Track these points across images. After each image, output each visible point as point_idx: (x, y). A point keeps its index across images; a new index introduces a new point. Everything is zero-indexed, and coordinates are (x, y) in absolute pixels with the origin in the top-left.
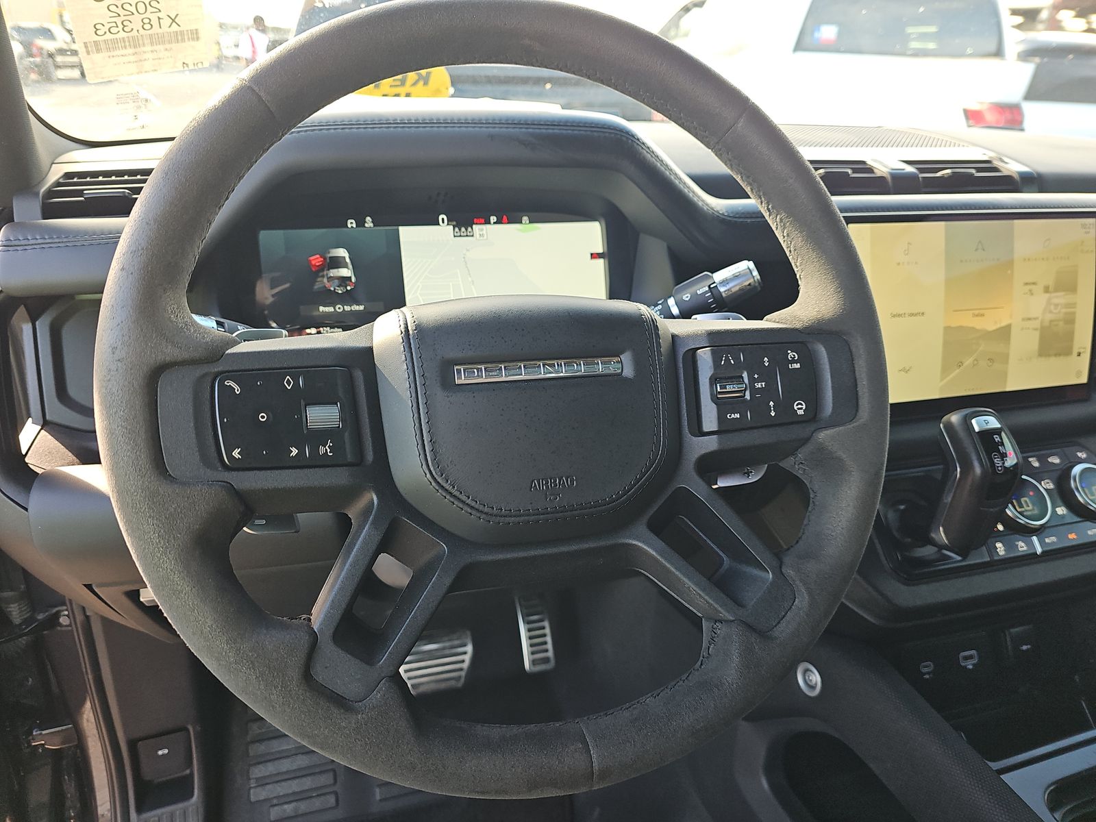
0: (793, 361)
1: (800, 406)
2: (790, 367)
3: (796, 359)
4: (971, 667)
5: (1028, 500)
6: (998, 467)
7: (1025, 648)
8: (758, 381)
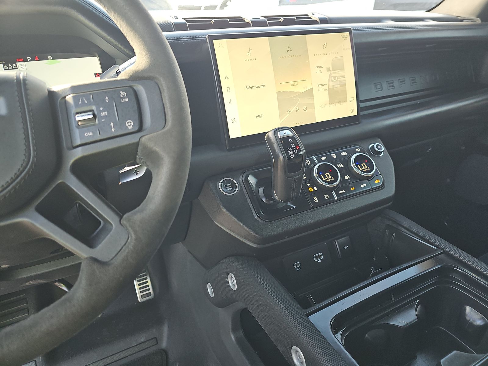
0: (124, 97)
1: (129, 124)
2: (122, 101)
3: (125, 96)
4: (320, 261)
5: (329, 174)
6: (291, 155)
7: (345, 248)
8: (103, 111)
